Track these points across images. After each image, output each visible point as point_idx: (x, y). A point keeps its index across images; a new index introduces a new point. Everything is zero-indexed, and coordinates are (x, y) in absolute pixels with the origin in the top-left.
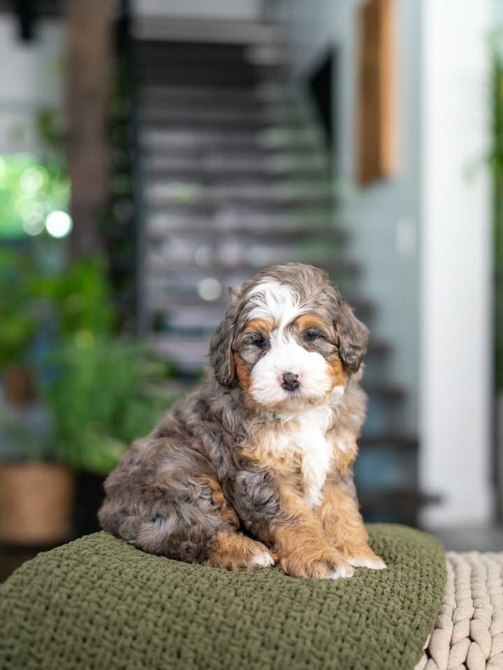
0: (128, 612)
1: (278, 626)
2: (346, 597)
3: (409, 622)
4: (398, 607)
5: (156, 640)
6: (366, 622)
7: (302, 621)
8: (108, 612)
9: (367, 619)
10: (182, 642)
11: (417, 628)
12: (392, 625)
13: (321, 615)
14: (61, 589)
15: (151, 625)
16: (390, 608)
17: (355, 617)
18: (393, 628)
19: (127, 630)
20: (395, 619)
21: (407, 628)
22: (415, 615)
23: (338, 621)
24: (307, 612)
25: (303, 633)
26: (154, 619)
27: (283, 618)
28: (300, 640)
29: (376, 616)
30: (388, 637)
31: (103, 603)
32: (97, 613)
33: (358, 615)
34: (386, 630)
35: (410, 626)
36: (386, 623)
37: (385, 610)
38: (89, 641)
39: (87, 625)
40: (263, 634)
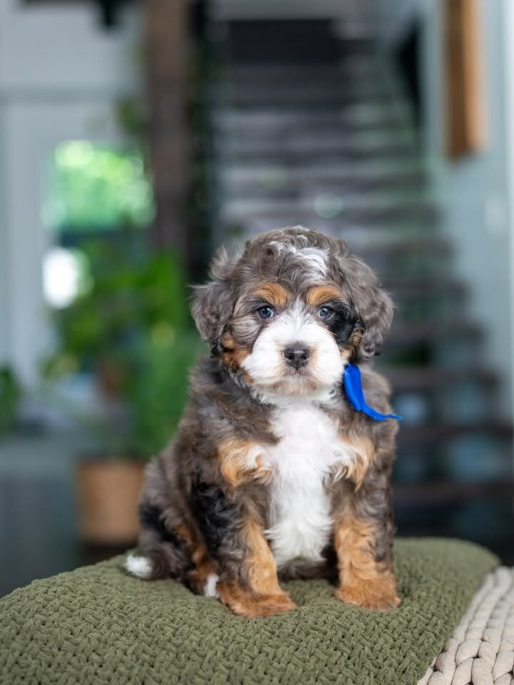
0: (99, 640)
1: (248, 660)
2: (330, 633)
3: (396, 664)
4: (387, 647)
5: (122, 668)
6: (346, 662)
7: (275, 657)
8: (79, 639)
9: (349, 658)
10: (148, 671)
11: (404, 672)
12: (376, 667)
13: (297, 653)
14: (37, 616)
15: (119, 653)
16: (377, 647)
17: (336, 655)
18: (376, 670)
19: (95, 657)
20: (380, 660)
21: (391, 672)
22: (404, 657)
23: (313, 660)
24: (283, 648)
25: (271, 670)
26: (124, 647)
27: (256, 652)
28: (268, 677)
29: (359, 656)
30: (367, 680)
31: (76, 630)
32: (67, 639)
33: (339, 653)
34: (367, 672)
35: (396, 670)
36: (369, 664)
37: (372, 649)
38: (54, 666)
39: (55, 650)
40: (230, 668)
